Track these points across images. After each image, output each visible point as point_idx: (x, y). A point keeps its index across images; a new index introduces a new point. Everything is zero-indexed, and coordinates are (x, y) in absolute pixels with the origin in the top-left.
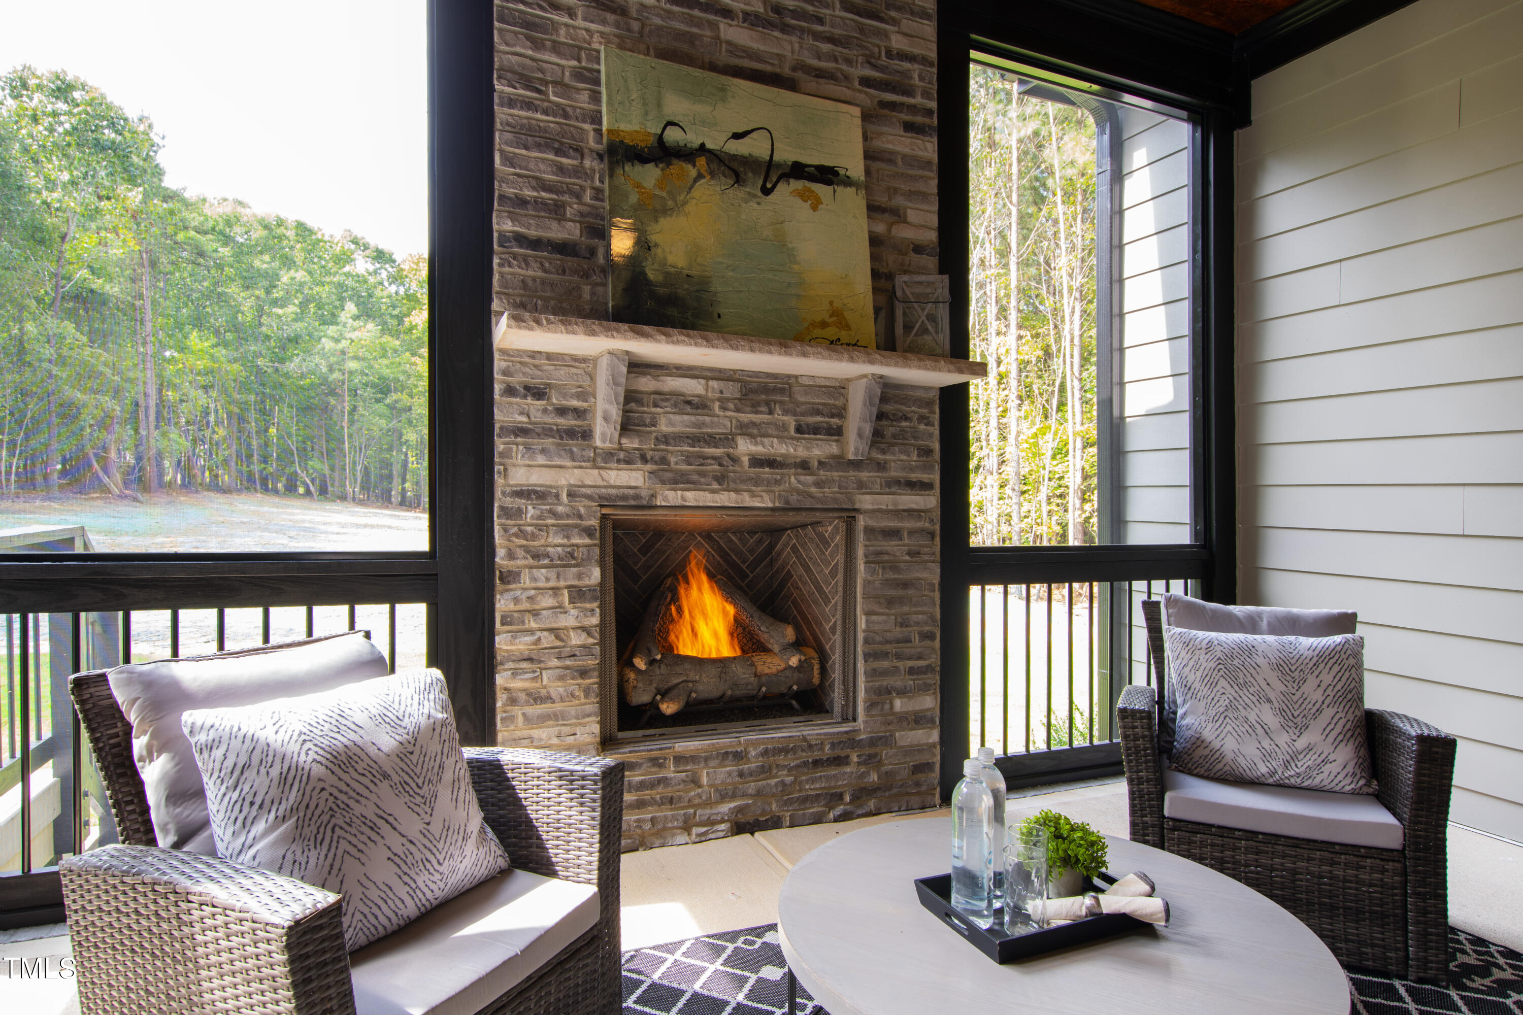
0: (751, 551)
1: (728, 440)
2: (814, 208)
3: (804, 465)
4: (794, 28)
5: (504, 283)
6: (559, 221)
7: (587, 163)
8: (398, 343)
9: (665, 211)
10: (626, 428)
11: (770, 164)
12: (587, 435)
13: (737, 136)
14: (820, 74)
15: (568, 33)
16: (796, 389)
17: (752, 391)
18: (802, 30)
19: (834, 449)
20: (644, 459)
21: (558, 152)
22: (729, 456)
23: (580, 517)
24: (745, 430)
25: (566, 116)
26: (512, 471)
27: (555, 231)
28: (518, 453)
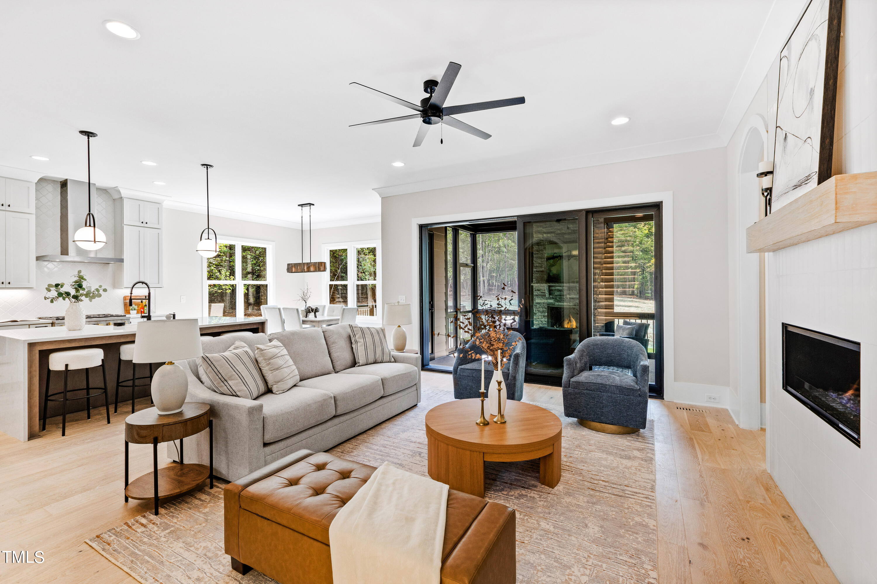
7: (545, 260)
10: (550, 294)
23: (545, 306)
24: (568, 294)
26: (536, 300)
27: (541, 269)
28: (536, 298)
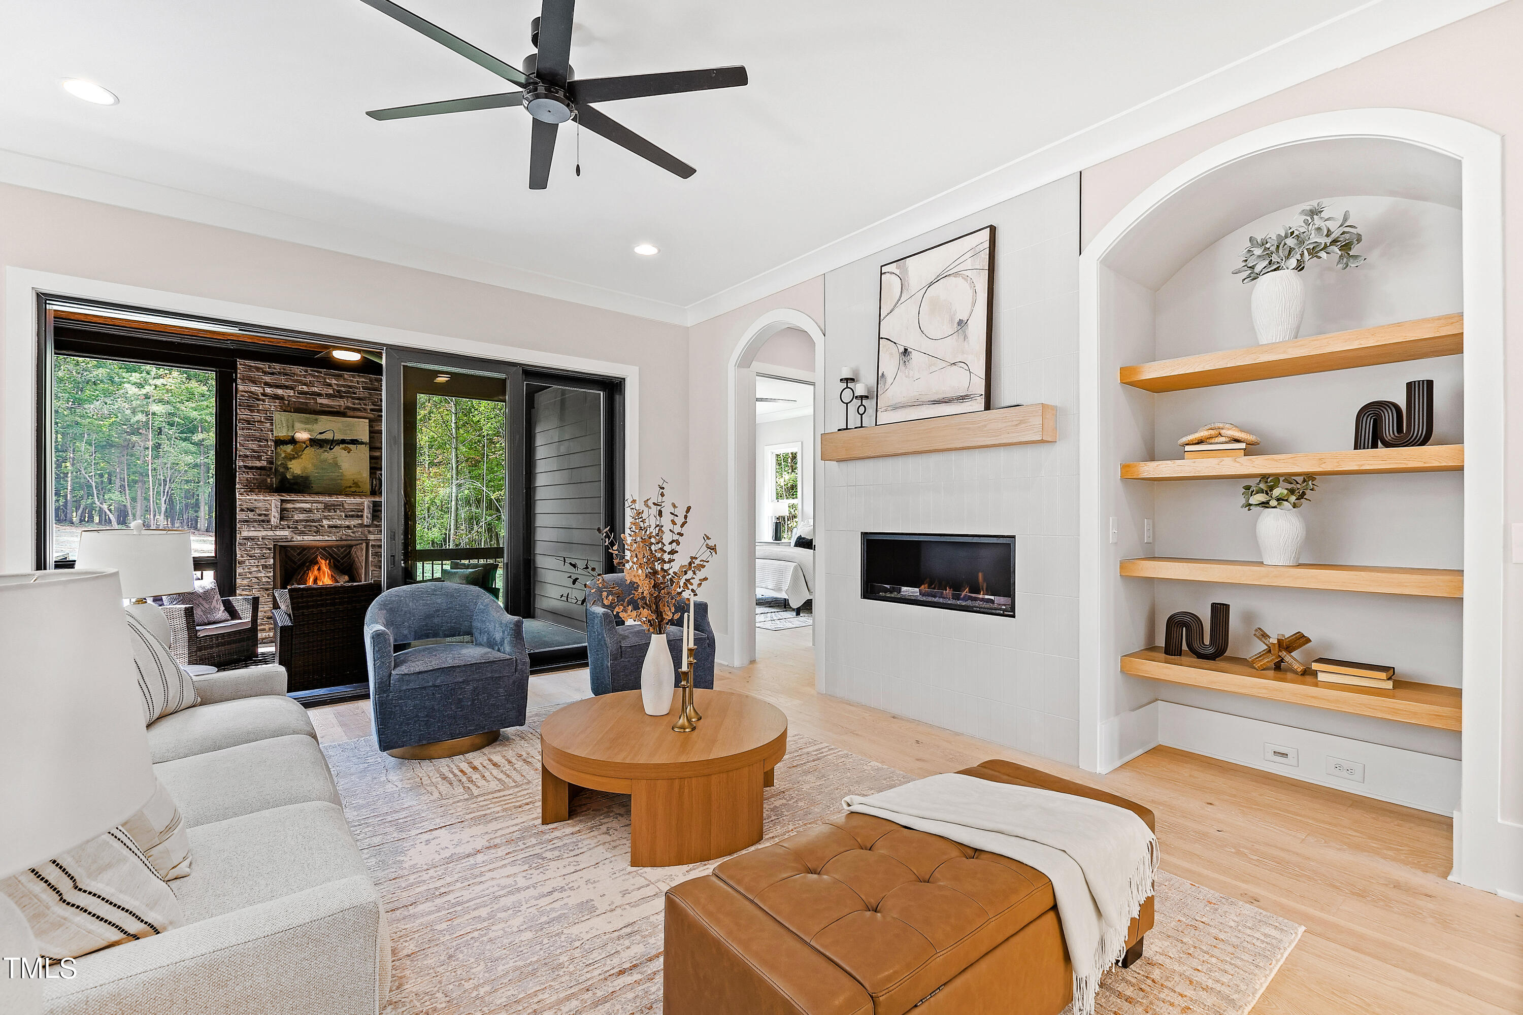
0: (342, 553)
1: (320, 520)
2: (349, 452)
3: (348, 527)
4: (344, 396)
5: (240, 480)
6: (259, 461)
7: (269, 443)
8: (205, 388)
9: (294, 458)
10: (282, 519)
11: (333, 441)
12: (269, 521)
13: (320, 433)
14: (355, 409)
15: (263, 407)
16: (345, 505)
17: (328, 506)
18: (348, 397)
19: (360, 522)
20: (289, 527)
21: (258, 441)
22: (320, 525)
23: (266, 545)
24: (326, 518)
25: (262, 430)
26: (242, 532)
27: (258, 464)
28: (245, 528)
